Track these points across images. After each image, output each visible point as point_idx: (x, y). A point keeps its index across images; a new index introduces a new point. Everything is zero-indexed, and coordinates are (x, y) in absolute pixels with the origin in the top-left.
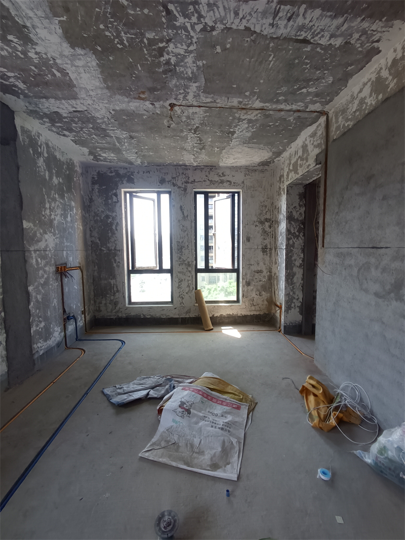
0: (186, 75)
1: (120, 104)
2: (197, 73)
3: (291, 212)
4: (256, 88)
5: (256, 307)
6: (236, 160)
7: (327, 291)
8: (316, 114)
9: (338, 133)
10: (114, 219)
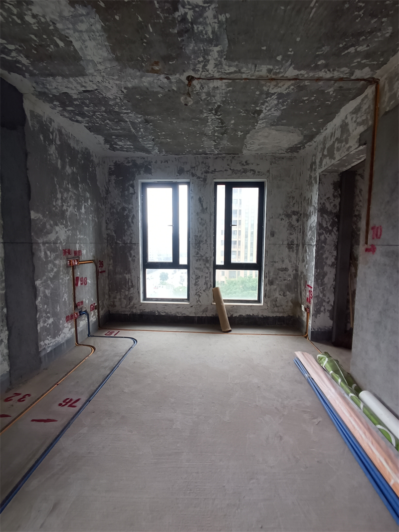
0: (205, 36)
1: (132, 80)
2: (218, 33)
3: (324, 203)
4: (290, 50)
5: (279, 308)
6: (261, 146)
7: (370, 297)
8: (362, 82)
9: (392, 103)
10: (130, 211)
